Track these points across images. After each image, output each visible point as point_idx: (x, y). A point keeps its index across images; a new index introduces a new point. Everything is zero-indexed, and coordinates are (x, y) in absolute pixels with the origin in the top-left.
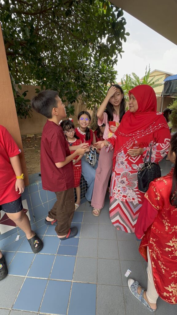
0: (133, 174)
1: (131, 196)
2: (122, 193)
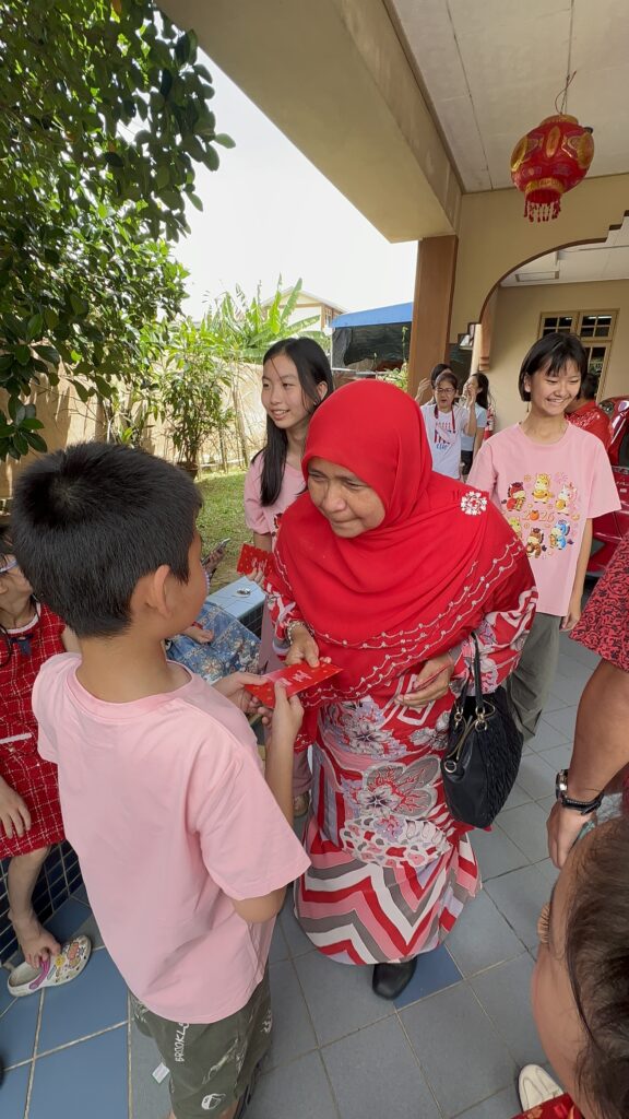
1: (419, 845)
2: (385, 841)
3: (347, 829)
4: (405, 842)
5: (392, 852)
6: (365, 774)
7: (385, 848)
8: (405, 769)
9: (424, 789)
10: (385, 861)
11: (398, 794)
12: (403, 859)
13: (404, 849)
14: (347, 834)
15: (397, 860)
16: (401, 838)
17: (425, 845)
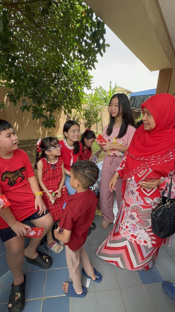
0: (145, 209)
1: (142, 238)
2: (131, 231)
3: (122, 223)
4: (137, 234)
5: (132, 236)
6: (131, 206)
7: (131, 233)
8: (143, 210)
9: (147, 220)
10: (129, 238)
11: (139, 218)
12: (135, 240)
13: (137, 237)
14: (122, 225)
15: (133, 239)
16: (137, 232)
17: (144, 239)
